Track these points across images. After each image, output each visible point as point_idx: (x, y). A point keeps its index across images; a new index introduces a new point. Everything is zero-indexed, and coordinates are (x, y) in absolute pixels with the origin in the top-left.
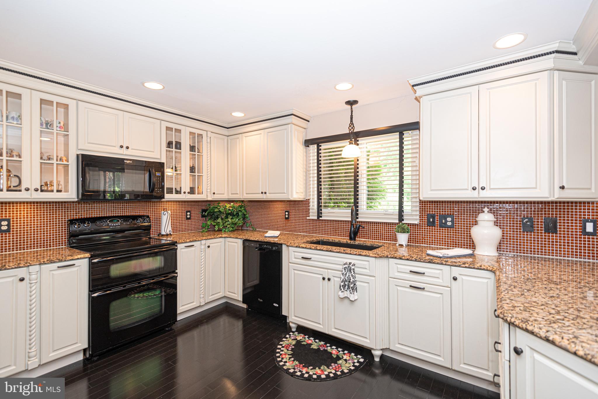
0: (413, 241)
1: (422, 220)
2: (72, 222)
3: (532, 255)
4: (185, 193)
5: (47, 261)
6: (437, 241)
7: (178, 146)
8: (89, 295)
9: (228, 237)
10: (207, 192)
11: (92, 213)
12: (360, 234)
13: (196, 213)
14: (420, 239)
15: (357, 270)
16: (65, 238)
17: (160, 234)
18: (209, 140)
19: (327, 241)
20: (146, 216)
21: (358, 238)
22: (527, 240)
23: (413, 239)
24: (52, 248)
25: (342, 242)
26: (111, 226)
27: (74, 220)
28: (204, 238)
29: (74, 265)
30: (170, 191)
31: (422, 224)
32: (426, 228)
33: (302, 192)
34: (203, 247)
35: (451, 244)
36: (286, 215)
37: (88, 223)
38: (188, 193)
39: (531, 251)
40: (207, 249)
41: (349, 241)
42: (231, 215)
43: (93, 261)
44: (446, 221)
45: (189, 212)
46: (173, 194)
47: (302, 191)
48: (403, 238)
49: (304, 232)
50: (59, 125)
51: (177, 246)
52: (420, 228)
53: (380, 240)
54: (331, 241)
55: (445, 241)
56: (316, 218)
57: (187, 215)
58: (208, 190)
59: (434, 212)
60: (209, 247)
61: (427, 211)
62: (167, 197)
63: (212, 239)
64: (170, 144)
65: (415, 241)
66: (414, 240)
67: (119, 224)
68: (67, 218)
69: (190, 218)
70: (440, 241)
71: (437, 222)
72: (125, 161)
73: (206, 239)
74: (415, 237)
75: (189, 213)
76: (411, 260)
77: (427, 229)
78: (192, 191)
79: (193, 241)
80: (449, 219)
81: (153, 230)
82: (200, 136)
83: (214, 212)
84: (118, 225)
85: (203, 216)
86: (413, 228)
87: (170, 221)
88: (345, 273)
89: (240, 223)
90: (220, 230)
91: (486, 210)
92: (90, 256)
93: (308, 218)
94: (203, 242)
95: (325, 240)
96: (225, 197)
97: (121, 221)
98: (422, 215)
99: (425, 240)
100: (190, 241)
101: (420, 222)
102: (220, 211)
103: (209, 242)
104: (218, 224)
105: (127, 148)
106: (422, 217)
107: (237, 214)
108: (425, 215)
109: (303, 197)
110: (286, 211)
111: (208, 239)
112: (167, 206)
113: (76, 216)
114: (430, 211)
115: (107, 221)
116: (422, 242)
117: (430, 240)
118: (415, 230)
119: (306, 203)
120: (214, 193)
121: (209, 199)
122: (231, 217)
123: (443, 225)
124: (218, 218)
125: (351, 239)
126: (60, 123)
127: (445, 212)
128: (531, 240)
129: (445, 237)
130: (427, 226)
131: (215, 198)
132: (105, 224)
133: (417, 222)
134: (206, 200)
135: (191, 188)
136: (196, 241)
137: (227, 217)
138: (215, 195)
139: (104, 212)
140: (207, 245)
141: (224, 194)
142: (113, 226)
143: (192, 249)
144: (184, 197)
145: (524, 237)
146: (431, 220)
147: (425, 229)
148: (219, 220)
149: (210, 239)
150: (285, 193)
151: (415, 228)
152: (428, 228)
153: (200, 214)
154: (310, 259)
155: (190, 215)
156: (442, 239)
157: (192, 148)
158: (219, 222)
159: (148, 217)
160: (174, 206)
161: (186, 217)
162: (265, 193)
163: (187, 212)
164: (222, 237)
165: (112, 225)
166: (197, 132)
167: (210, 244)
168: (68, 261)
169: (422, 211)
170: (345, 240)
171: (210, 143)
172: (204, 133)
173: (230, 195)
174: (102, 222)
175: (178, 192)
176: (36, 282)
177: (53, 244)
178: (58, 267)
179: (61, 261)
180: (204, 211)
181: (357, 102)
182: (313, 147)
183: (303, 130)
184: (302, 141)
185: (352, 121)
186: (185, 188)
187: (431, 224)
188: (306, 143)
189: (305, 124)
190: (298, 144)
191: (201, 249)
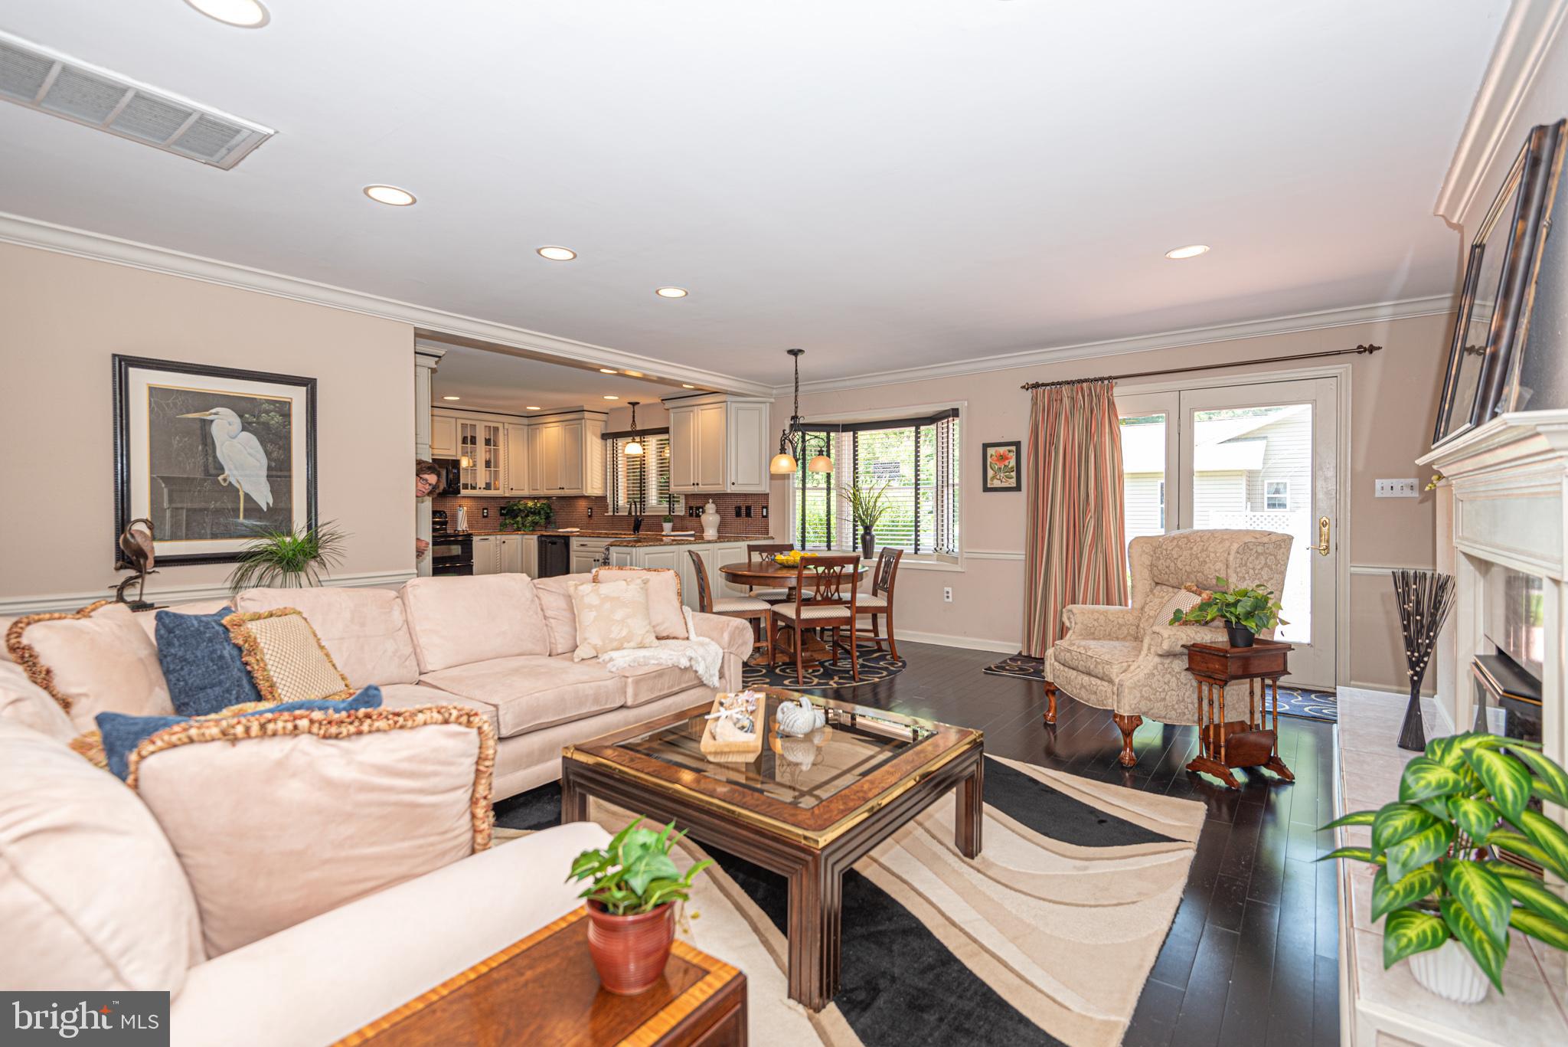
1: (684, 511)
4: (480, 488)
6: (692, 526)
7: (473, 440)
9: (524, 534)
10: (505, 488)
12: (641, 527)
13: (493, 513)
17: (456, 530)
18: (506, 432)
20: (442, 512)
21: (640, 532)
22: (736, 524)
23: (679, 526)
28: (500, 533)
30: (466, 487)
31: (685, 514)
33: (600, 487)
34: (498, 542)
35: (699, 528)
36: (589, 512)
38: (484, 489)
40: (503, 545)
42: (532, 513)
44: (698, 511)
45: (486, 509)
46: (468, 489)
48: (667, 526)
49: (606, 529)
51: (472, 538)
53: (660, 532)
56: (612, 514)
57: (484, 513)
58: (506, 486)
59: (692, 504)
60: (504, 542)
62: (463, 492)
64: (465, 440)
66: (681, 528)
69: (486, 517)
71: (694, 513)
75: (485, 511)
78: (488, 487)
79: (488, 535)
80: (699, 509)
81: (448, 526)
82: (496, 429)
83: (514, 510)
85: (502, 514)
87: (467, 517)
89: (543, 522)
90: (518, 529)
91: (711, 501)
93: (605, 515)
94: (499, 537)
96: (526, 493)
99: (686, 526)
100: (485, 536)
102: (519, 509)
103: (504, 538)
104: (517, 523)
106: (684, 509)
107: (539, 513)
108: (685, 507)
109: (600, 492)
110: (589, 508)
111: (503, 535)
112: (464, 502)
114: (689, 504)
116: (684, 528)
117: (689, 528)
118: (681, 519)
119: (604, 498)
120: (512, 489)
121: (507, 495)
122: (532, 516)
123: (696, 515)
124: (517, 516)
125: (634, 532)
127: (698, 503)
128: (738, 524)
129: (697, 523)
130: (688, 516)
131: (514, 494)
133: (682, 514)
134: (504, 496)
135: (487, 484)
136: (491, 535)
137: (527, 516)
138: (514, 491)
140: (502, 541)
141: (524, 490)
143: (486, 542)
144: (480, 493)
145: (736, 521)
146: (690, 511)
147: (686, 518)
148: (519, 519)
149: (506, 535)
150: (580, 488)
151: (681, 517)
152: (690, 518)
153: (498, 512)
154: (586, 546)
155: (487, 513)
156: (696, 525)
157: (488, 442)
158: (518, 521)
159: (444, 512)
160: (470, 503)
161: (483, 515)
162: (562, 489)
163: (484, 509)
164: (519, 534)
166: (492, 425)
167: (506, 539)
169: (684, 504)
171: (508, 435)
172: (500, 426)
173: (531, 491)
175: (473, 488)
180: (502, 508)
181: (638, 403)
182: (609, 442)
183: (601, 423)
184: (599, 435)
185: (634, 421)
186: (481, 483)
187: (691, 515)
188: (605, 436)
189: (603, 417)
190: (594, 438)
191: (497, 544)
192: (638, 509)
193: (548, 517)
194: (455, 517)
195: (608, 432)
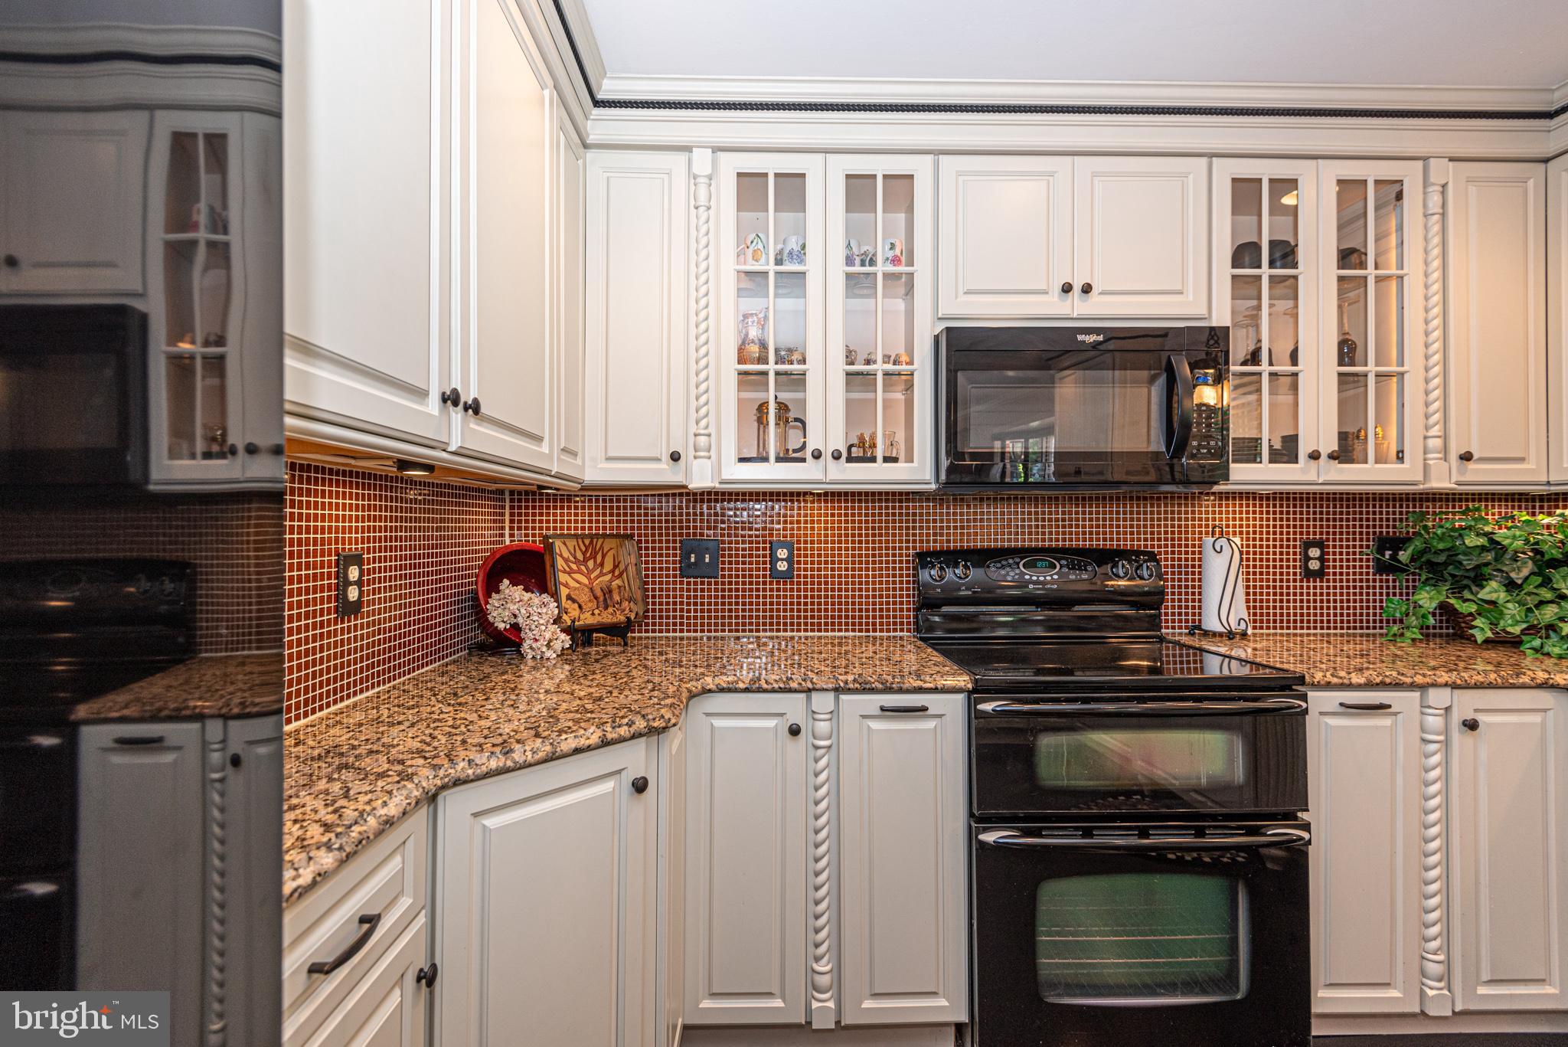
2: (924, 558)
4: (1315, 456)
5: (855, 680)
8: (971, 835)
10: (1426, 450)
11: (976, 534)
16: (907, 607)
17: (1199, 628)
18: (1435, 200)
20: (1144, 553)
26: (1031, 581)
27: (929, 554)
29: (924, 709)
30: (1248, 450)
34: (1436, 721)
37: (966, 567)
38: (1332, 456)
40: (1462, 736)
43: (980, 707)
45: (1320, 544)
50: (890, 254)
51: (1304, 697)
57: (1307, 558)
58: (1434, 443)
60: (1472, 725)
62: (1242, 474)
63: (1490, 685)
67: (1056, 577)
68: (914, 548)
72: (1080, 338)
73: (1455, 686)
75: (1315, 552)
79: (1383, 686)
81: (1168, 608)
82: (1390, 187)
84: (1053, 582)
85: (1382, 568)
87: (1242, 578)
92: (970, 686)
94: (1439, 697)
96: (1530, 475)
97: (1061, 566)
100: (1369, 686)
103: (1473, 701)
104: (1489, 608)
105: (1087, 289)
111: (1467, 687)
112: (1228, 514)
113: (935, 541)
115: (1018, 564)
120: (1467, 457)
121: (1439, 483)
124: (1482, 579)
126: (893, 246)
131: (1469, 479)
132: (1012, 574)
135: (1343, 437)
136: (1397, 686)
138: (1470, 466)
140: (1456, 718)
142: (1038, 582)
143: (1381, 721)
144: (1307, 476)
148: (1496, 591)
149: (1477, 685)
153: (1368, 558)
155: (1322, 558)
157: (1351, 252)
158: (1494, 602)
159: (1152, 557)
161: (1305, 566)
163: (1308, 545)
164: (1553, 687)
165: (1035, 578)
167: (1484, 710)
168: (908, 691)
171: (1443, 215)
172: (1410, 175)
174: (1003, 567)
176: (829, 747)
178: (883, 709)
179: (888, 690)
180: (1388, 543)
186: (1319, 431)
191: (1423, 730)
194: (1194, 571)
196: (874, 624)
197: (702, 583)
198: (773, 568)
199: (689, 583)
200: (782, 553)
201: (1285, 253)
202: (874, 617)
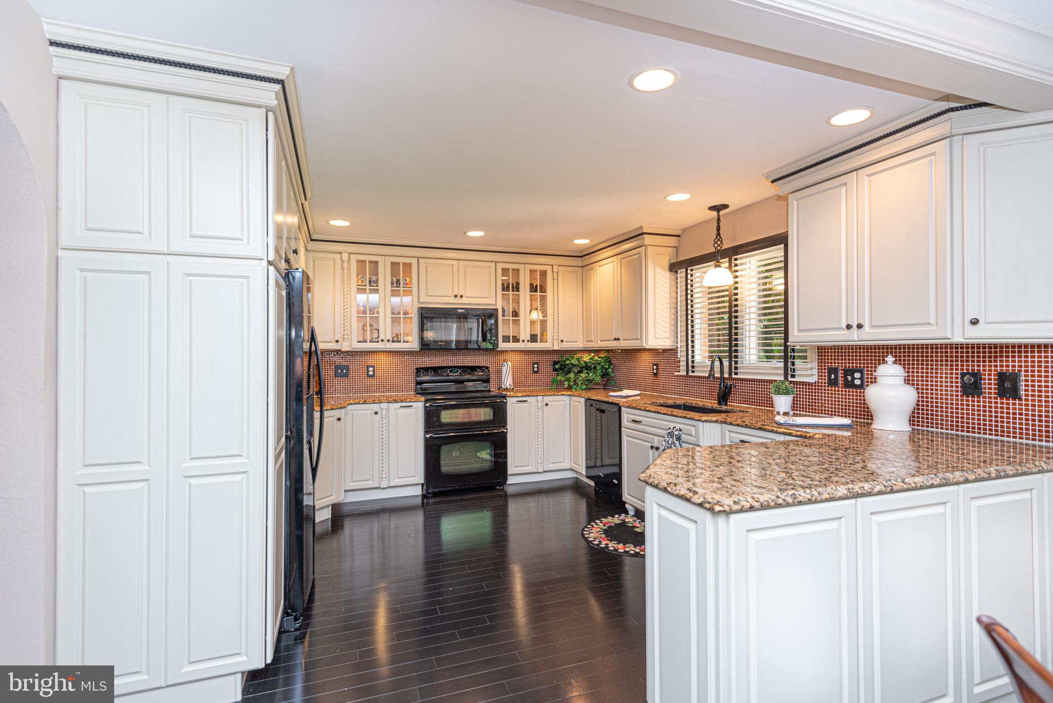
0: (809, 409)
1: (822, 376)
2: (418, 371)
3: (981, 436)
4: (523, 341)
5: (395, 401)
6: (842, 409)
8: (424, 436)
9: (572, 395)
10: (553, 339)
12: (732, 397)
13: (545, 366)
14: (819, 406)
15: (684, 437)
16: (413, 385)
17: (501, 388)
18: (555, 275)
19: (690, 405)
20: (485, 367)
21: (730, 402)
22: (973, 410)
23: (809, 405)
24: (404, 393)
25: (706, 407)
26: (451, 376)
27: (421, 368)
28: (541, 394)
29: (414, 406)
30: (506, 339)
31: (822, 383)
32: (827, 388)
33: (669, 337)
34: (539, 404)
35: (860, 415)
36: (654, 369)
37: (431, 372)
38: (528, 341)
39: (979, 429)
40: (545, 408)
41: (715, 406)
42: (586, 369)
43: (426, 405)
44: (853, 379)
45: (537, 363)
46: (509, 342)
47: (668, 335)
48: (783, 403)
50: (405, 282)
51: (506, 400)
52: (818, 389)
53: (767, 407)
54: (694, 405)
55: (853, 410)
56: (685, 374)
57: (534, 368)
58: (555, 338)
59: (837, 365)
60: (547, 405)
61: (828, 363)
62: (504, 345)
63: (551, 395)
64: (506, 286)
65: (812, 409)
66: (811, 407)
68: (414, 367)
69: (537, 372)
70: (846, 409)
71: (841, 381)
72: (458, 310)
73: (543, 396)
74: (812, 402)
75: (536, 366)
76: (741, 426)
77: (828, 390)
78: (533, 338)
79: (526, 396)
80: (857, 375)
81: (492, 382)
82: (543, 272)
83: (566, 365)
84: (458, 375)
85: (554, 370)
86: (809, 389)
87: (511, 373)
88: (668, 439)
89: (598, 379)
90: (570, 388)
91: (889, 358)
92: (424, 400)
93: (676, 373)
94: (540, 398)
95: (688, 404)
96: (578, 345)
97: (461, 371)
98: (822, 369)
99: (825, 407)
100: (523, 396)
101: (819, 379)
102: (572, 364)
103: (547, 399)
104: (568, 380)
105: (462, 296)
106: (822, 373)
107: (595, 370)
108: (825, 369)
109: (670, 344)
110: (654, 365)
111: (546, 396)
112: (509, 356)
114: (831, 363)
115: (448, 371)
116: (822, 410)
117: (832, 408)
118: (812, 392)
119: (672, 351)
120: (562, 341)
121: (556, 348)
122: (586, 371)
123: (849, 385)
124: (570, 372)
125: (720, 403)
127: (853, 363)
128: (979, 411)
129: (853, 403)
130: (828, 387)
131: (563, 346)
132: (446, 374)
133: (813, 379)
134: (552, 349)
135: (532, 336)
136: (529, 396)
137: (580, 372)
138: (564, 343)
139: (446, 362)
140: (545, 403)
141: (577, 342)
142: (453, 376)
143: (526, 404)
144: (523, 346)
145: (968, 405)
146: (833, 377)
147: (825, 390)
148: (572, 375)
149: (548, 395)
150: (638, 339)
151: (812, 389)
152: (830, 388)
153: (551, 368)
154: (638, 422)
155: (538, 368)
156: (849, 406)
157: (533, 288)
158: (570, 378)
159: (487, 368)
160: (518, 357)
161: (533, 370)
162: (618, 339)
163: (534, 364)
164: (565, 395)
166: (539, 268)
167: (549, 401)
168: (407, 402)
169: (822, 363)
170: (712, 403)
171: (557, 279)
172: (548, 269)
173: (585, 343)
174: (443, 372)
175: (516, 340)
177: (405, 390)
178: (401, 407)
179: (402, 402)
180: (555, 363)
181: (725, 206)
182: (681, 273)
183: (670, 250)
184: (667, 265)
185: (718, 234)
186: (525, 334)
187: (833, 383)
188: (674, 268)
189: (672, 241)
190: (659, 270)
191: (538, 407)
192: (726, 370)
193: (605, 375)
194: (499, 372)
195: (680, 259)
196: (402, 390)
197: (343, 379)
198: (368, 374)
199: (338, 379)
200: (371, 369)
201: (517, 288)
202: (402, 388)
